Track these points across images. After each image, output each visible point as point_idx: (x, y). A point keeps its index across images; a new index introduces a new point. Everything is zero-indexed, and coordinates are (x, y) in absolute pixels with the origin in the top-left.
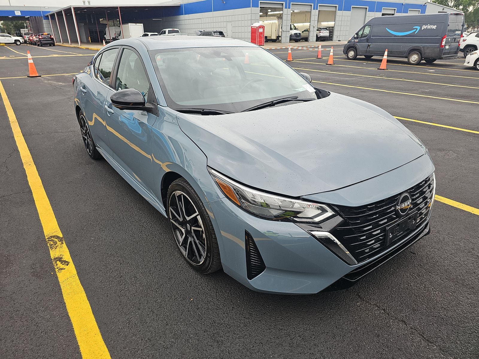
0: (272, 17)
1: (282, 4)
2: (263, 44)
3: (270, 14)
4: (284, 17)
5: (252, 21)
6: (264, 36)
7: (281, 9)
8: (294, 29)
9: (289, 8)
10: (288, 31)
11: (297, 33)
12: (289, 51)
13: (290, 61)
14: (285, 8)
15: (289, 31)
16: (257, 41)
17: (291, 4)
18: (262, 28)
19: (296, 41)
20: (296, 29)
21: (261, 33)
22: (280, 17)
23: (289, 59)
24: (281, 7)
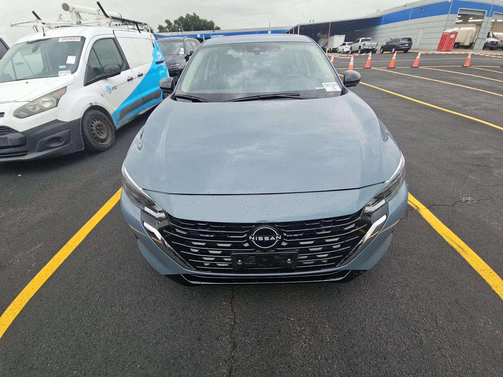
0: (472, 24)
1: (484, 12)
2: (451, 49)
3: (470, 22)
4: (483, 25)
5: (446, 27)
6: (454, 41)
7: (482, 17)
8: (492, 37)
9: (491, 16)
10: (483, 39)
11: (494, 42)
12: (468, 57)
13: (466, 67)
14: (486, 16)
15: (485, 39)
16: (445, 47)
17: (494, 13)
18: (455, 34)
19: (492, 49)
20: (494, 37)
21: (452, 39)
22: (479, 25)
23: (466, 64)
24: (482, 14)
